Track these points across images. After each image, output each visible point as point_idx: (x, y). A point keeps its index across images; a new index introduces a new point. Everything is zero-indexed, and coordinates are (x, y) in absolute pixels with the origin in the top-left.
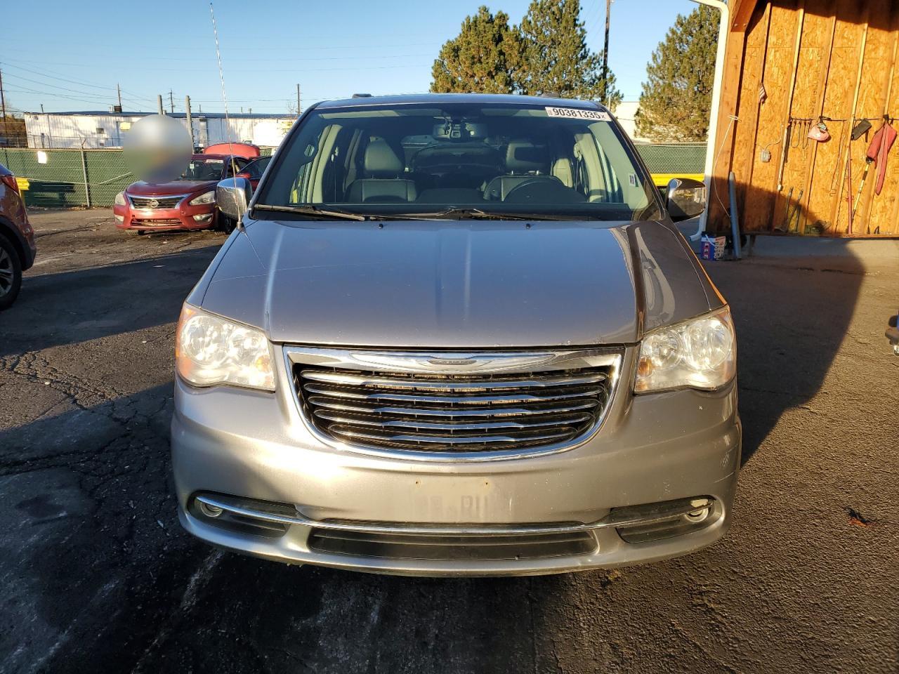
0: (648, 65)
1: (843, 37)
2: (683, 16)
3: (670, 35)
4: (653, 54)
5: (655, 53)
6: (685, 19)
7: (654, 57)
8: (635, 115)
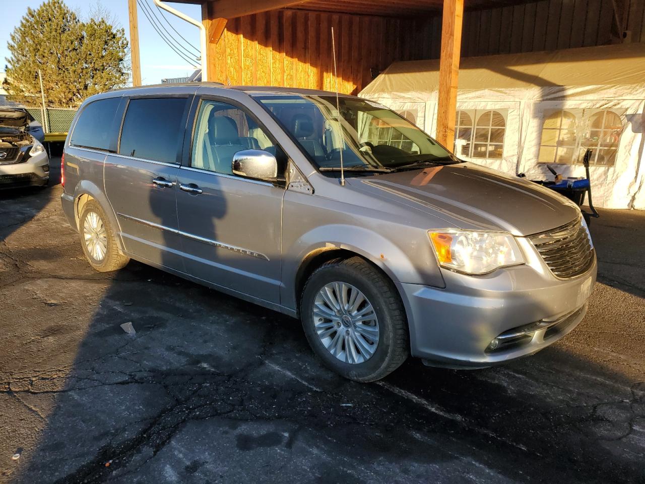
0: (9, 44)
1: (261, 54)
2: (32, 8)
3: (24, 22)
4: (11, 35)
5: (13, 34)
6: (35, 11)
7: (13, 38)
8: (3, 83)
